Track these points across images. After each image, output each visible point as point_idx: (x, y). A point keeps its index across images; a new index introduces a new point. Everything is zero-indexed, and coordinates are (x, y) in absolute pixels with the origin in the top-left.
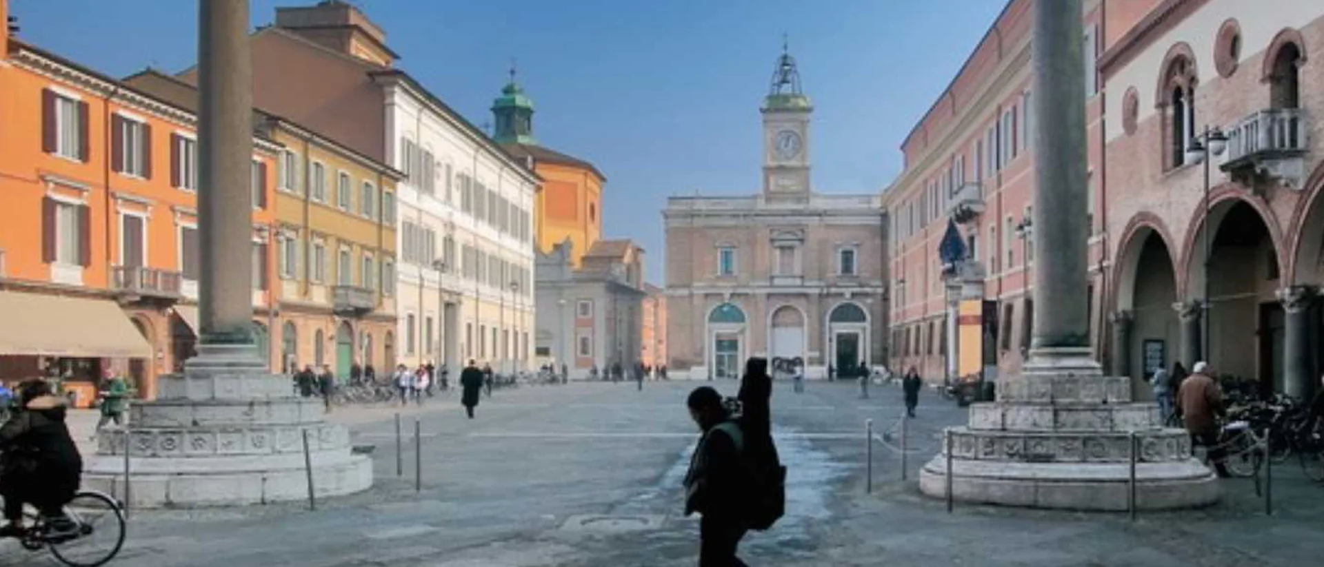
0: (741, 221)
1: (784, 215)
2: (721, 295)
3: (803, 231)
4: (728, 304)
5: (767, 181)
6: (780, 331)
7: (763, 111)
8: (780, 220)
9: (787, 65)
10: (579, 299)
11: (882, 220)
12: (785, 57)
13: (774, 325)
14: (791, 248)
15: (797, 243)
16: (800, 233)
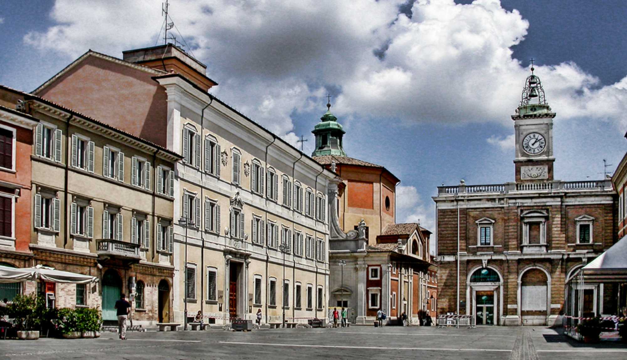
0: (497, 204)
1: (532, 198)
2: (481, 260)
3: (547, 211)
4: (486, 268)
5: (518, 172)
6: (529, 289)
7: (513, 118)
8: (528, 202)
9: (534, 83)
10: (369, 266)
11: (614, 200)
12: (533, 77)
13: (523, 284)
14: (538, 224)
15: (543, 220)
16: (544, 212)
